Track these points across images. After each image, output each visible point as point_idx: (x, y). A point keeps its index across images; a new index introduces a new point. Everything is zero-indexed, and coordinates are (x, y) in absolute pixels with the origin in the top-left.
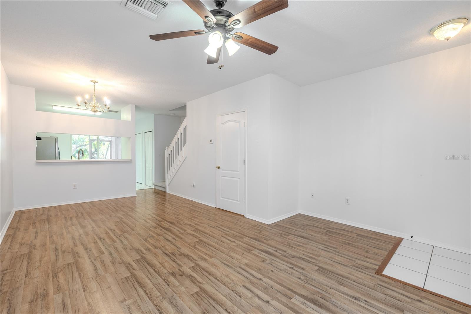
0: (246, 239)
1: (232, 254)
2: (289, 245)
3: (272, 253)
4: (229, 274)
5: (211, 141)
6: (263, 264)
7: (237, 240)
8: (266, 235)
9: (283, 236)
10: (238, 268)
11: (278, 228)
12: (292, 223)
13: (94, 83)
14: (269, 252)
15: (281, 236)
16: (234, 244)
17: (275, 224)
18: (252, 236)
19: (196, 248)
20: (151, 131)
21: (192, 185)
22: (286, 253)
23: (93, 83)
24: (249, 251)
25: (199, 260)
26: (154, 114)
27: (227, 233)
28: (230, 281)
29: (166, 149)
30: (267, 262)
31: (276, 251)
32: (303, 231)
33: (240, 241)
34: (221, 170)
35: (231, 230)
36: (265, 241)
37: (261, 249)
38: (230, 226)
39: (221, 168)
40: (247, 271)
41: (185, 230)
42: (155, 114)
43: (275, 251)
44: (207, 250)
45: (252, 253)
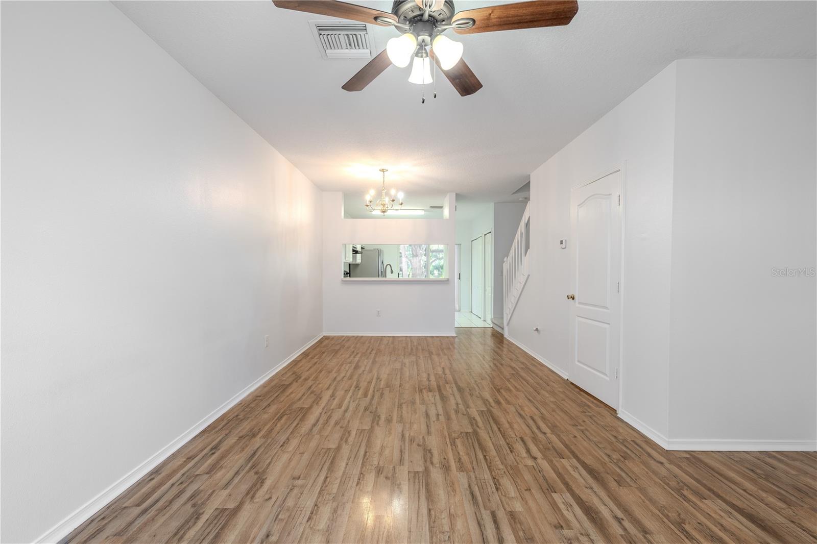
0: (567, 464)
1: (506, 483)
2: (680, 524)
3: (601, 519)
4: (460, 515)
5: (562, 242)
6: (550, 533)
7: (545, 457)
8: (632, 472)
9: (685, 492)
10: (488, 511)
11: (690, 470)
12: (758, 471)
13: (384, 172)
14: (597, 512)
15: (679, 491)
16: (530, 462)
17: (691, 455)
18: (589, 461)
19: (453, 443)
20: (490, 232)
21: (535, 329)
22: (645, 538)
23: (382, 173)
24: (549, 489)
25: (437, 465)
26: (493, 204)
27: (540, 435)
28: (446, 528)
29: (504, 262)
30: (566, 532)
31: (619, 520)
32: (781, 505)
33: (550, 462)
34: (577, 303)
35: (553, 432)
36: (613, 485)
37: (583, 497)
38: (558, 424)
39: (576, 298)
40: (498, 528)
41: (468, 407)
42: (495, 203)
43: (616, 518)
44: (468, 454)
45: (552, 496)
